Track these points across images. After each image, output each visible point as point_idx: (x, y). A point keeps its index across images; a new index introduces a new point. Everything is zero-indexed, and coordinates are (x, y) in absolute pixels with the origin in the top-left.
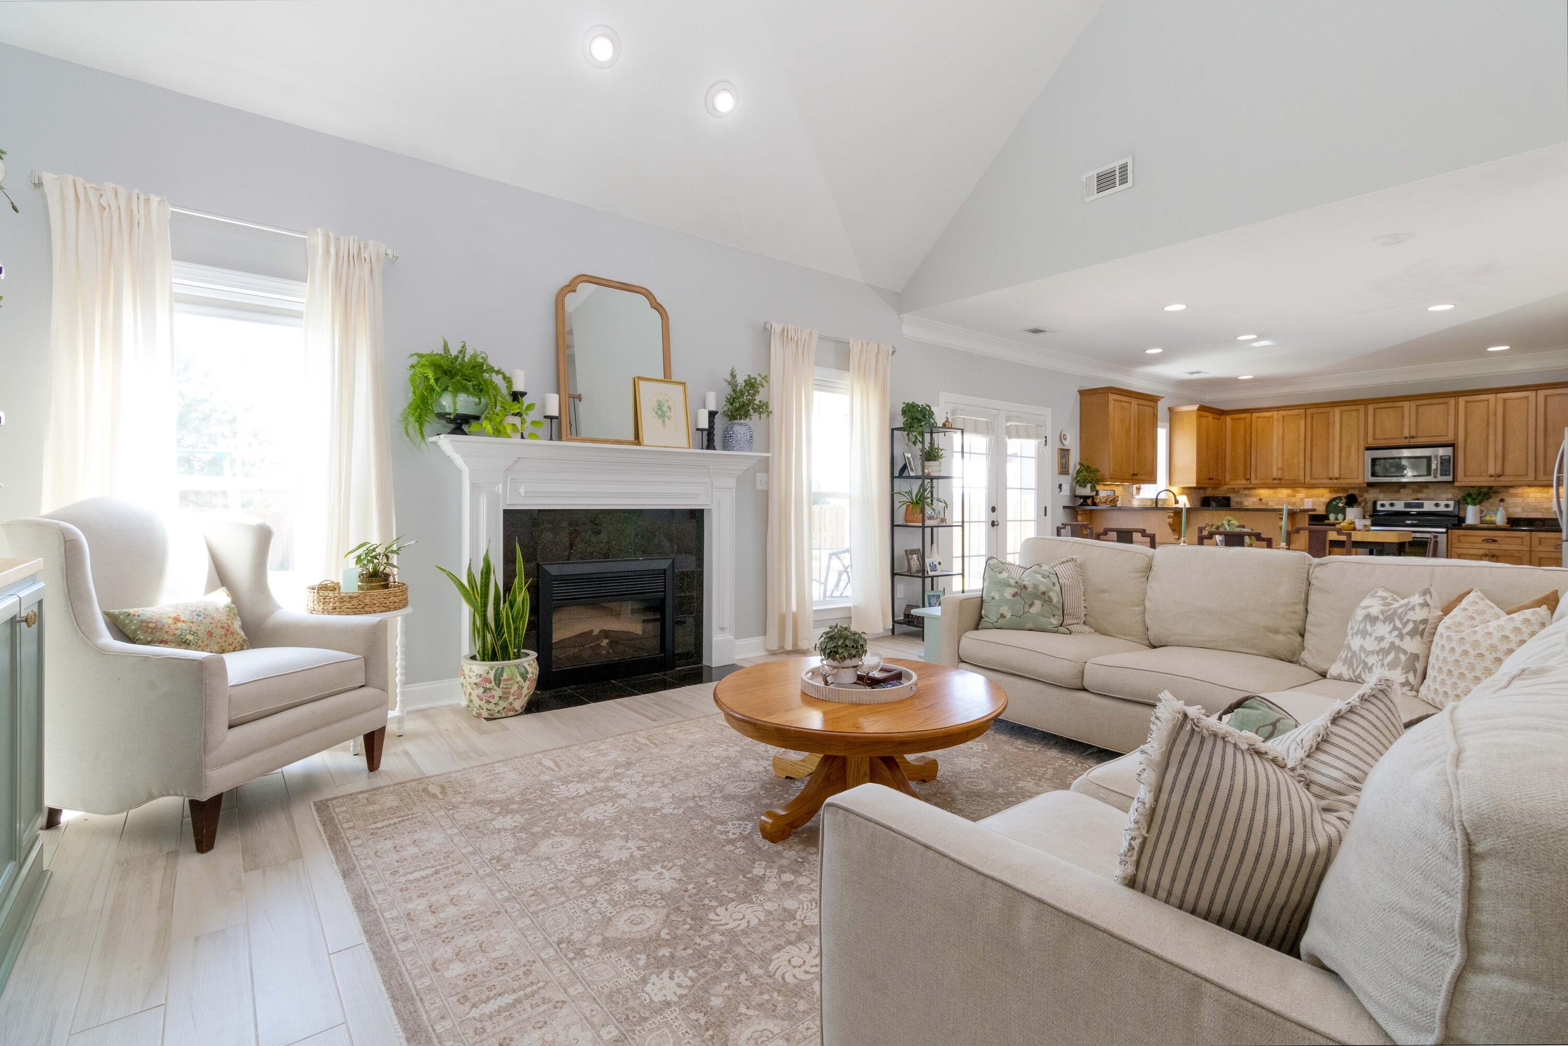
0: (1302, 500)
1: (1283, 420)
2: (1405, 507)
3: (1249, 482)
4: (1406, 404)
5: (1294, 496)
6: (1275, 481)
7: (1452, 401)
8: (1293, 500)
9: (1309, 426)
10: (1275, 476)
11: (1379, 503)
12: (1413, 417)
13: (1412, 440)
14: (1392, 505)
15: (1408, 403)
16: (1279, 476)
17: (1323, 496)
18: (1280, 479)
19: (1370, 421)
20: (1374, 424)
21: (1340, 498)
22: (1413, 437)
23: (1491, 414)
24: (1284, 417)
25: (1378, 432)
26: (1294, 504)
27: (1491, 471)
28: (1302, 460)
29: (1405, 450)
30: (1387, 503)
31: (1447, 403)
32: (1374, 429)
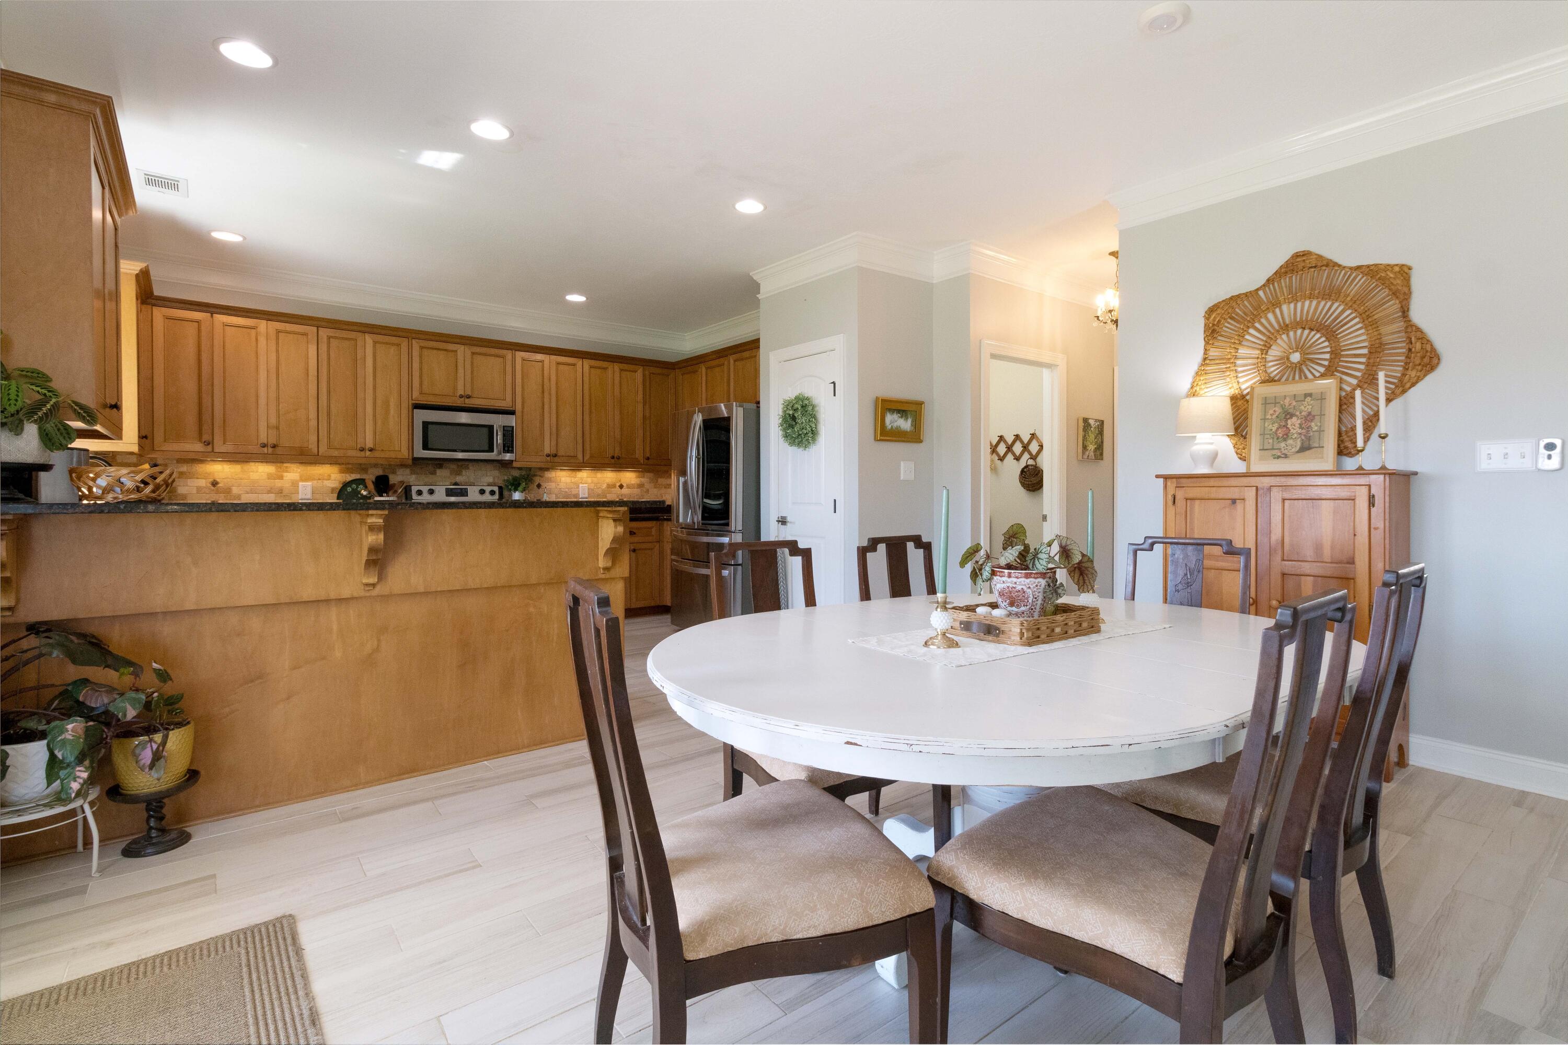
0: (295, 484)
1: (277, 338)
2: (448, 495)
3: (209, 448)
4: (461, 349)
5: (281, 478)
6: (265, 450)
7: (509, 354)
8: (278, 483)
9: (324, 356)
10: (263, 438)
11: (414, 489)
12: (468, 366)
13: (467, 401)
14: (431, 492)
15: (462, 347)
16: (272, 441)
17: (329, 478)
18: (274, 446)
19: (416, 365)
20: (421, 369)
21: (361, 481)
22: (469, 397)
23: (546, 381)
24: (278, 332)
25: (425, 383)
26: (280, 491)
27: (547, 450)
28: (313, 415)
29: (464, 414)
30: (425, 489)
31: (503, 357)
32: (421, 377)
